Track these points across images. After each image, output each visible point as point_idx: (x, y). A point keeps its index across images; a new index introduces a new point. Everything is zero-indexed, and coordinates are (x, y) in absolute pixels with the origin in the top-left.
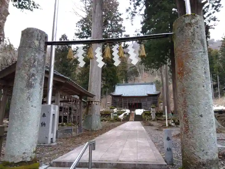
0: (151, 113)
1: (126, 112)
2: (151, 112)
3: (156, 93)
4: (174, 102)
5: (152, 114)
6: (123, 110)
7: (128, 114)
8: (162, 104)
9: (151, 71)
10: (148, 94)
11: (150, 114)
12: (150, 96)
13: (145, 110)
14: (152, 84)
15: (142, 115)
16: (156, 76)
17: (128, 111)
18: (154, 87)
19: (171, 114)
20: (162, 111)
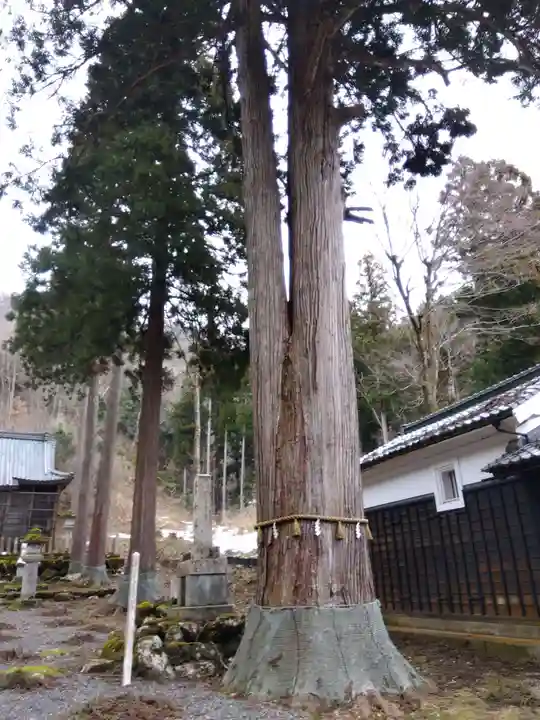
0: (21, 565)
2: (20, 561)
3: (54, 478)
4: (132, 522)
5: (20, 572)
8: (69, 523)
9: (44, 390)
10: (20, 480)
11: (13, 569)
12: (25, 486)
14: (42, 438)
16: (56, 416)
18: (49, 450)
19: (103, 568)
20: (67, 556)
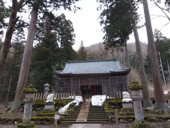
1: (74, 101)
3: (124, 71)
6: (70, 97)
7: (77, 104)
10: (111, 72)
12: (114, 74)
13: (108, 97)
14: (115, 60)
15: (103, 105)
17: (78, 99)
